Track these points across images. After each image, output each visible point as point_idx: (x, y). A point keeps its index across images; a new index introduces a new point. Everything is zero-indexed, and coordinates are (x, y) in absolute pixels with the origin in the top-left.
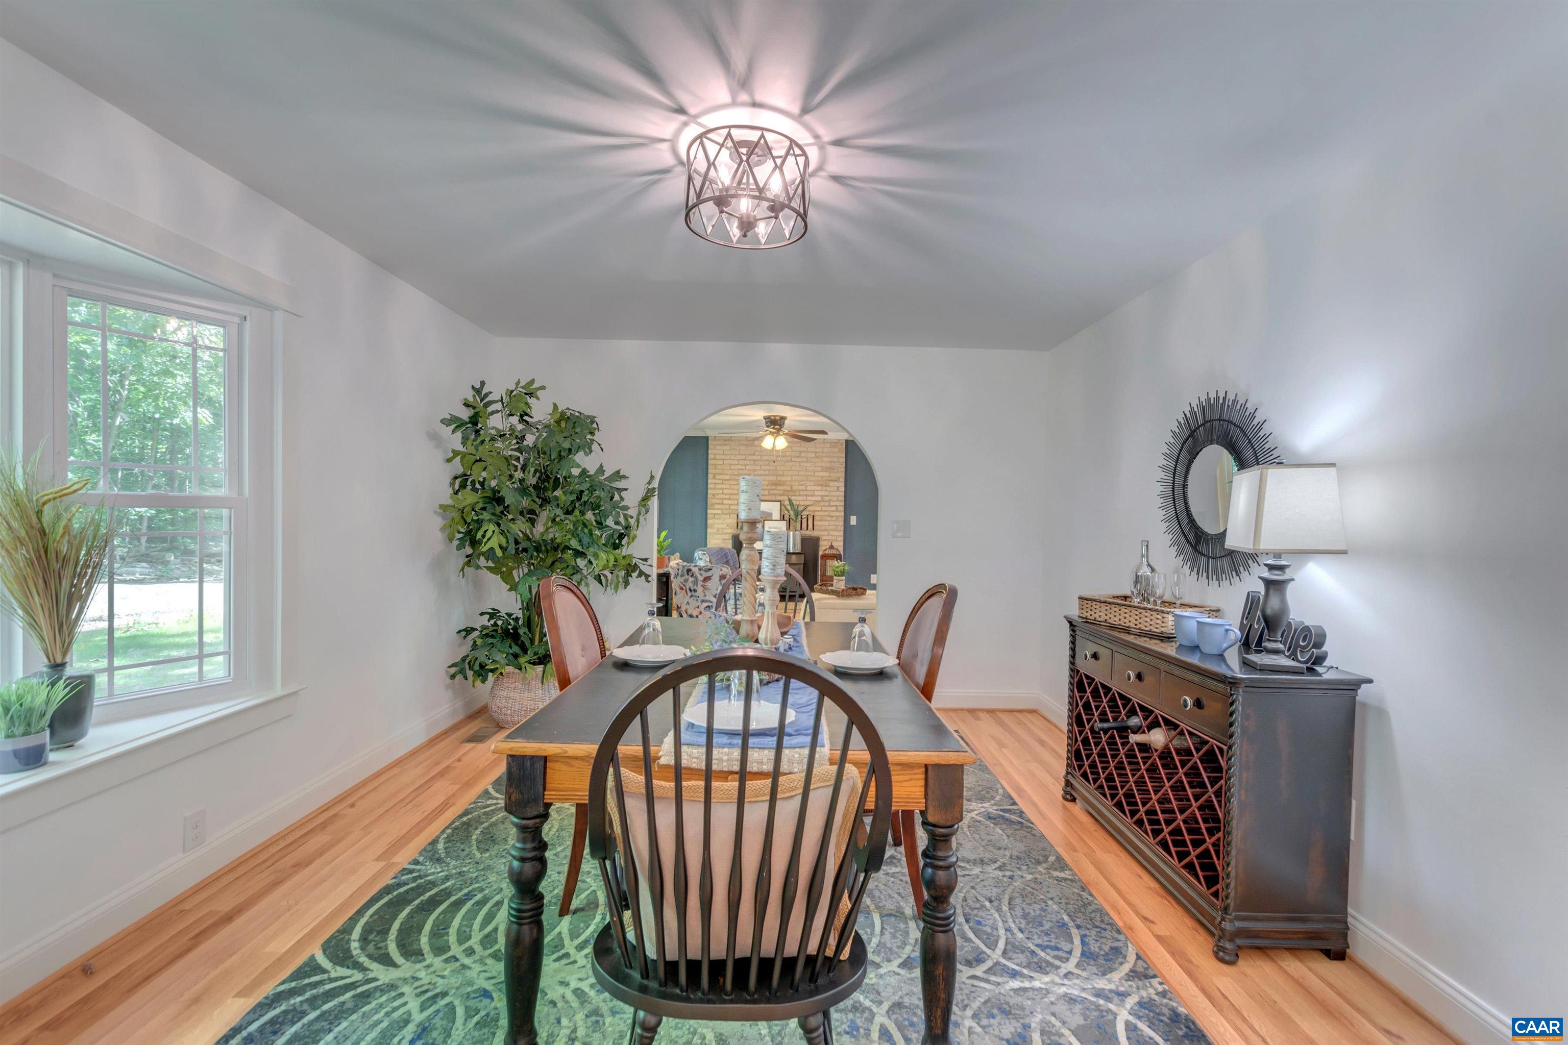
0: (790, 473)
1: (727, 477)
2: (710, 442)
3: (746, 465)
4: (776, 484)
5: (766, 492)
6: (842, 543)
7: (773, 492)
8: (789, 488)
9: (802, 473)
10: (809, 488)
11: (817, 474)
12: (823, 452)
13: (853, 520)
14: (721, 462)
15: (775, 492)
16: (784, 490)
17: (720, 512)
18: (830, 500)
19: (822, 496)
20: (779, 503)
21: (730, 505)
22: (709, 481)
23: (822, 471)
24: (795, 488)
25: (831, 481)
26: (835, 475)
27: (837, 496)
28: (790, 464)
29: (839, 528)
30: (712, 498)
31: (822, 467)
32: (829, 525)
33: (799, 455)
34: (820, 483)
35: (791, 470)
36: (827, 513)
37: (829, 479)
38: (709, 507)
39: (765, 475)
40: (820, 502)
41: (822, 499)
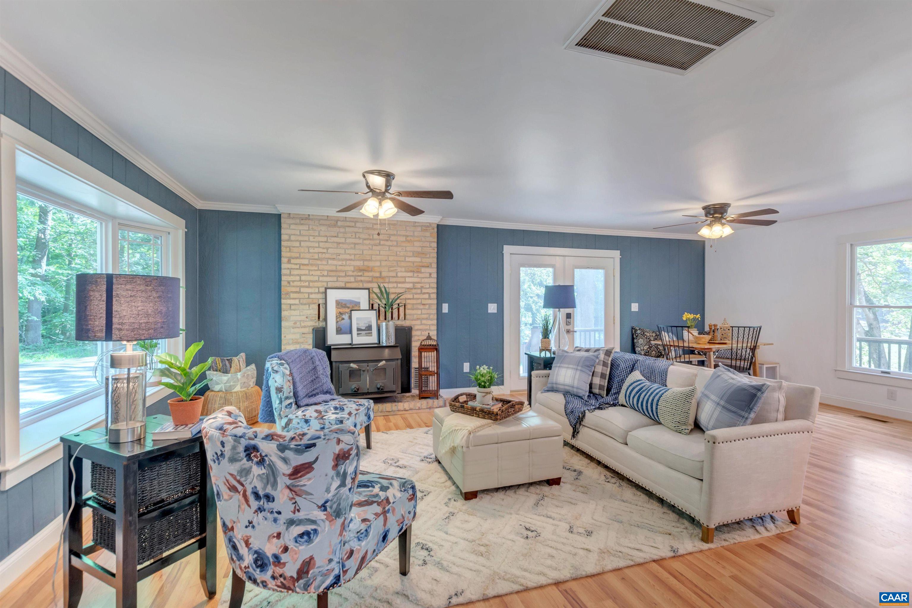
0: (379, 258)
1: (306, 262)
2: (283, 220)
3: (327, 249)
4: (363, 270)
5: (352, 279)
6: (435, 333)
7: (359, 278)
8: (378, 275)
9: (391, 258)
10: (399, 274)
11: (408, 259)
12: (413, 236)
13: (445, 308)
14: (297, 244)
15: (362, 278)
16: (373, 277)
17: (297, 302)
18: (422, 287)
19: (414, 283)
20: (367, 291)
21: (309, 294)
22: (283, 266)
23: (413, 256)
24: (384, 274)
25: (423, 266)
26: (427, 261)
27: (429, 283)
28: (379, 248)
29: (432, 316)
30: (286, 286)
31: (413, 252)
32: (422, 314)
33: (388, 238)
34: (411, 269)
35: (380, 255)
36: (419, 301)
37: (421, 264)
38: (283, 296)
39: (351, 260)
40: (412, 289)
41: (414, 286)
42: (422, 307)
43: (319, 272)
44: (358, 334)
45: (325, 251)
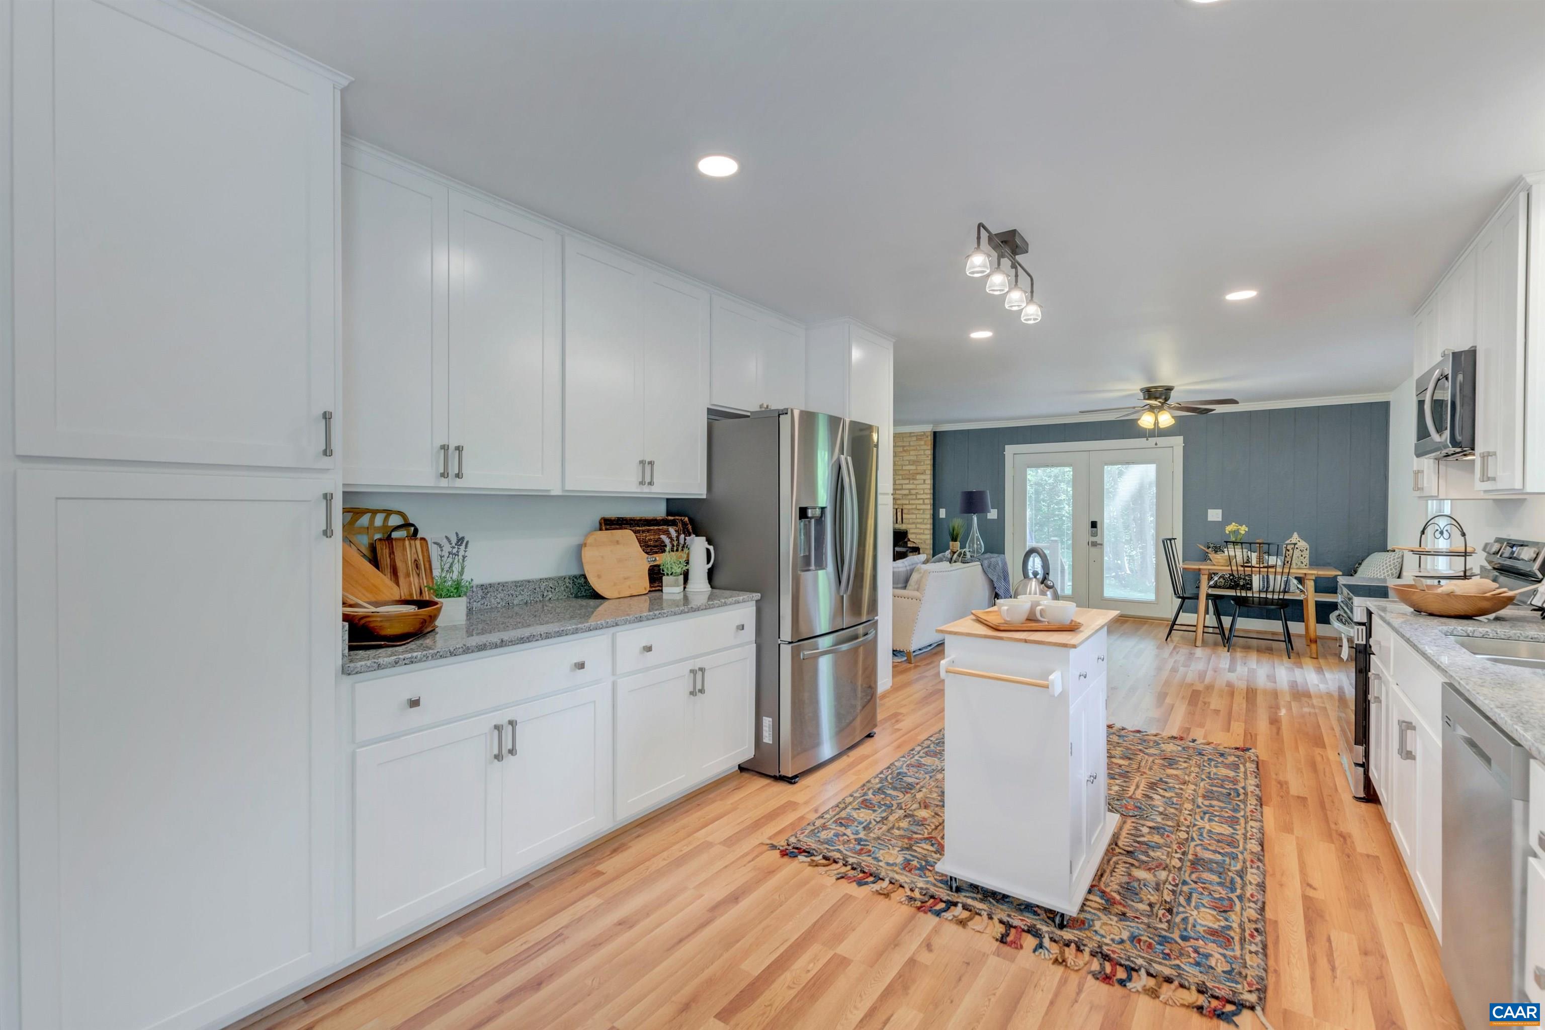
6: (930, 537)
12: (910, 446)
13: (942, 513)
18: (917, 493)
23: (909, 464)
25: (918, 474)
26: (921, 468)
27: (924, 489)
29: (925, 521)
31: (909, 461)
32: (916, 518)
34: (907, 477)
36: (914, 507)
37: (915, 472)
40: (908, 495)
41: (910, 492)
42: (916, 512)
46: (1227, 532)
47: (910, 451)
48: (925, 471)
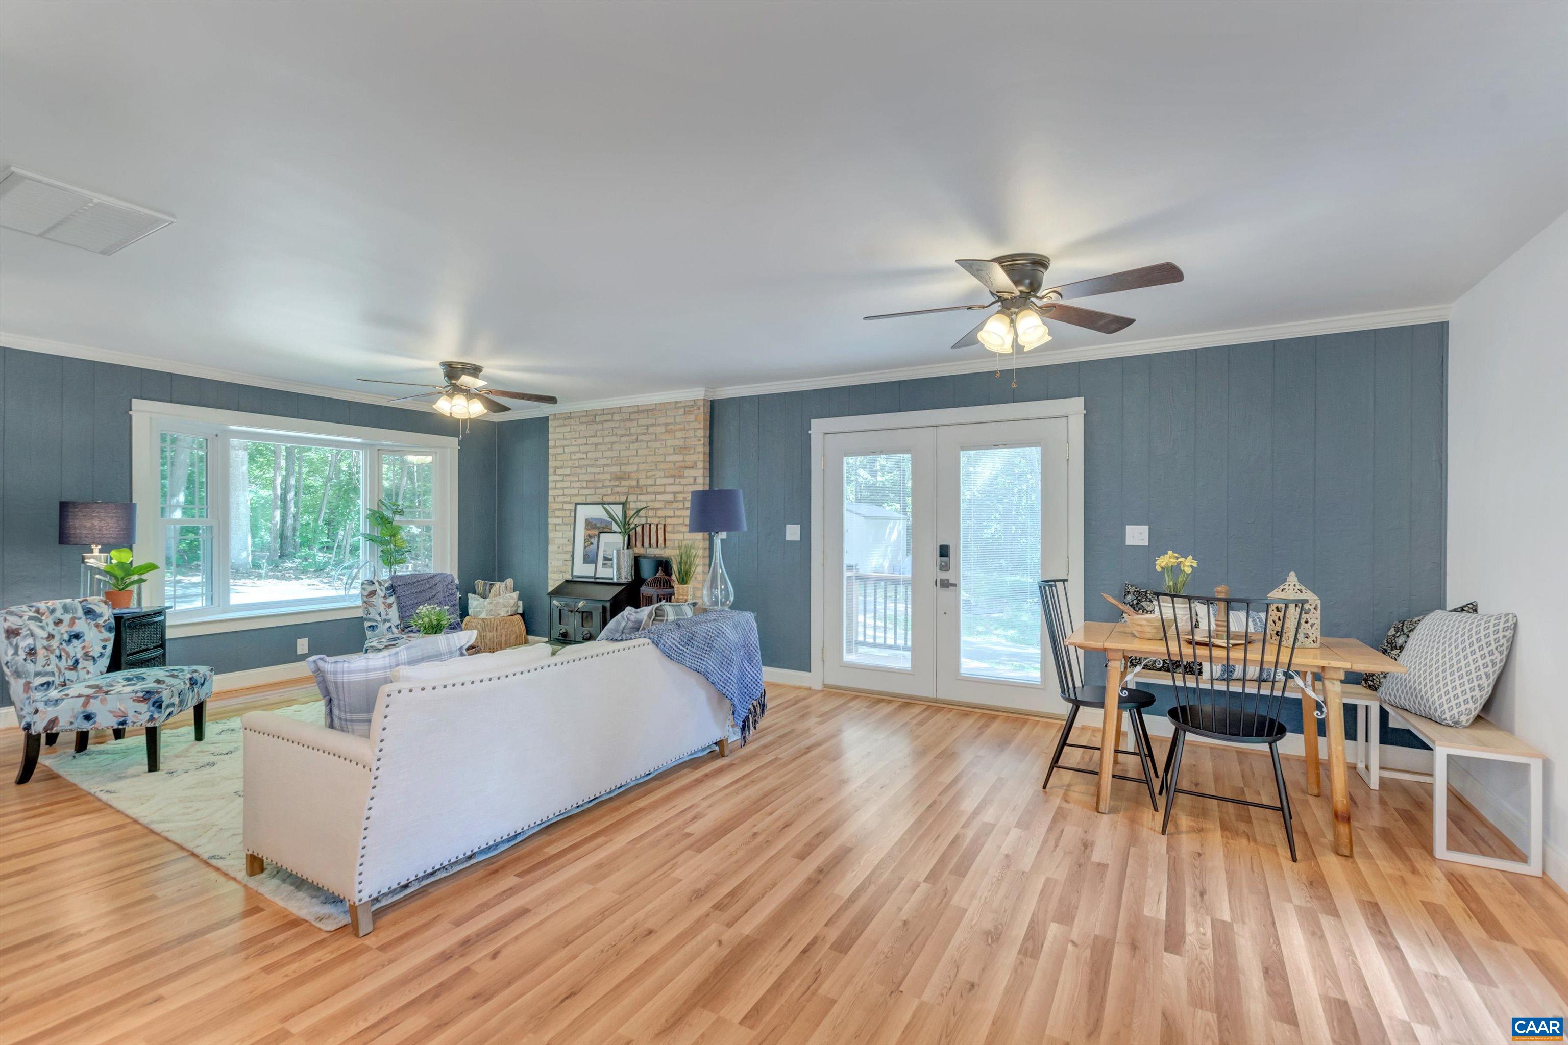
0: (637, 460)
1: (568, 471)
2: (549, 425)
3: (587, 453)
4: (619, 478)
5: (610, 491)
7: (616, 489)
8: (634, 483)
10: (659, 481)
11: (668, 459)
12: (675, 423)
14: (560, 450)
15: (619, 490)
17: (560, 521)
18: (685, 499)
19: (675, 493)
22: (550, 478)
23: (675, 453)
24: (642, 482)
25: (686, 468)
26: (691, 458)
28: (636, 445)
30: (552, 502)
31: (674, 447)
32: (684, 539)
33: (646, 431)
34: (672, 472)
35: (637, 456)
36: (681, 520)
37: (683, 464)
38: (550, 515)
39: (608, 465)
40: (672, 502)
41: (674, 497)
42: (684, 529)
43: (579, 483)
44: (604, 564)
45: (584, 456)
46: (1159, 569)
47: (676, 431)
48: (695, 463)
